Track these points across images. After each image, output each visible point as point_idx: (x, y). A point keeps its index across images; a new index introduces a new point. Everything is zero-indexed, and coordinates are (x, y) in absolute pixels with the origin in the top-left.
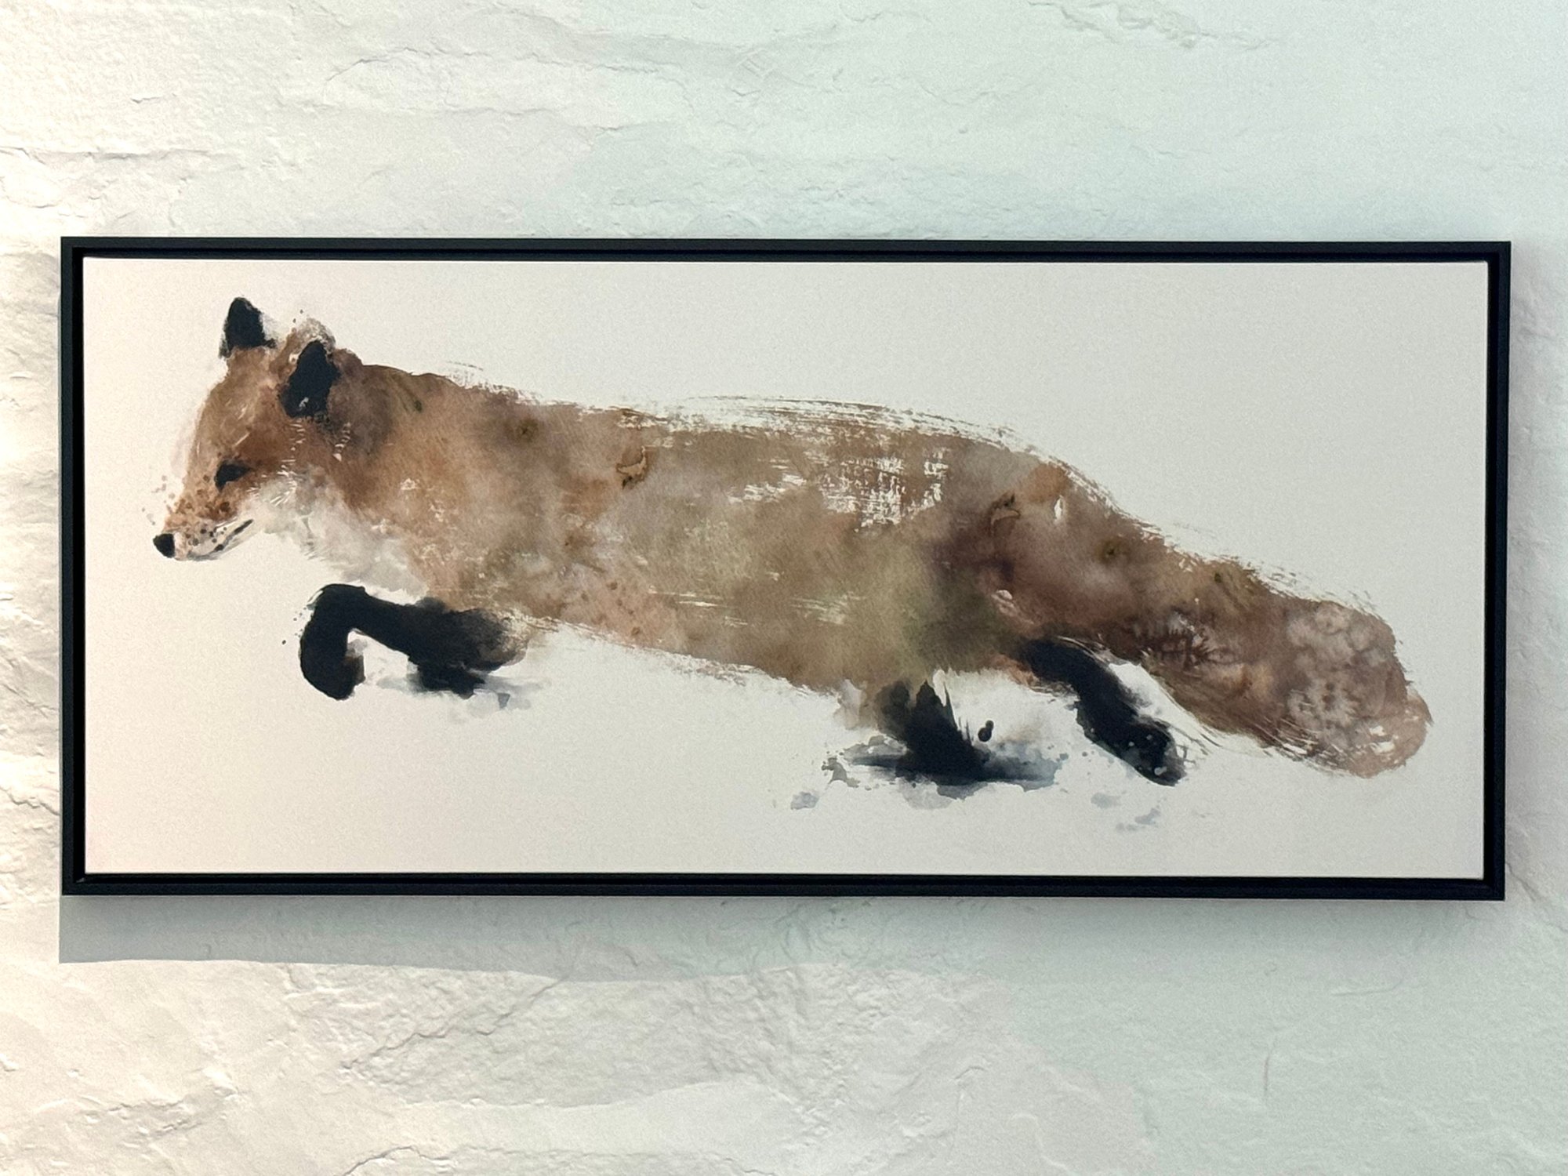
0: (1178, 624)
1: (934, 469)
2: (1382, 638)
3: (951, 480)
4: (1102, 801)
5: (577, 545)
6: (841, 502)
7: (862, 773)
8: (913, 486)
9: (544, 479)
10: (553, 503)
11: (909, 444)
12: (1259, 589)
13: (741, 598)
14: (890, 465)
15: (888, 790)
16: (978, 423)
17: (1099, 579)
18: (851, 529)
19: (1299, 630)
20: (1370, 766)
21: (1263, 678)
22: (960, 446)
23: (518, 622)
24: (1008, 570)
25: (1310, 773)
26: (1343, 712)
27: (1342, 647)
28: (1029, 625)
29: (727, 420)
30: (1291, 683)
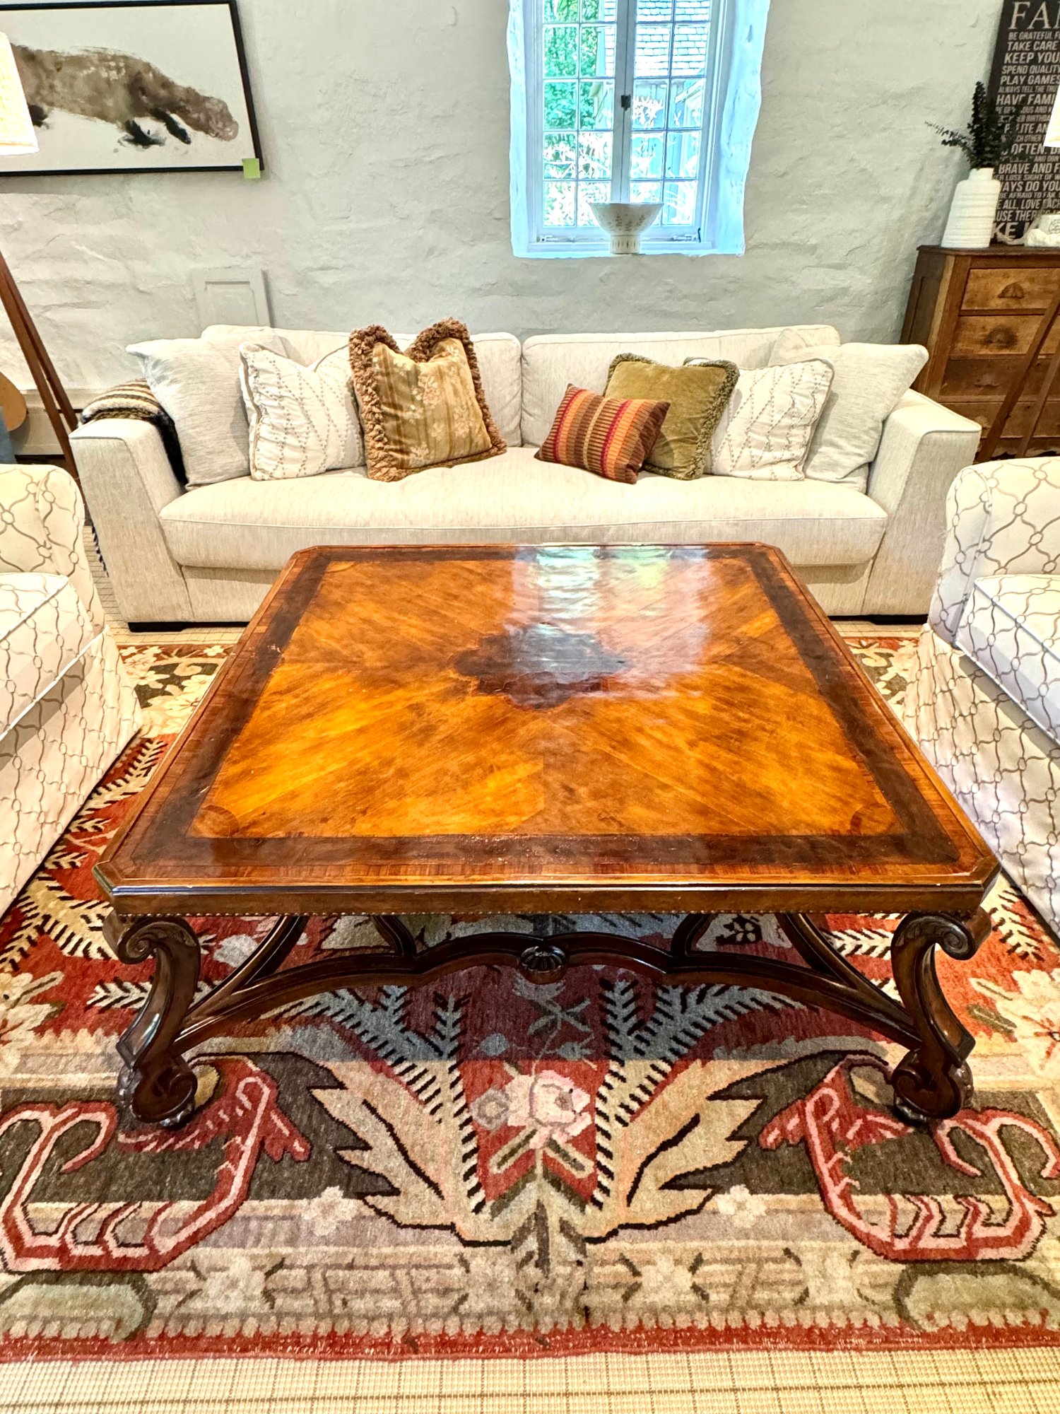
0: (182, 104)
1: (122, 65)
2: (225, 107)
3: (127, 67)
4: (176, 149)
5: (52, 87)
6: (104, 74)
7: (126, 143)
8: (118, 69)
9: (41, 71)
10: (44, 76)
11: (114, 58)
12: (197, 94)
13: (90, 100)
14: (113, 64)
15: (131, 147)
16: (128, 54)
17: (163, 93)
18: (108, 81)
19: (208, 105)
20: (228, 139)
21: (202, 117)
22: (125, 58)
23: (46, 108)
24: (144, 93)
25: (216, 140)
26: (220, 125)
27: (217, 109)
28: (151, 105)
29: (75, 53)
30: (208, 118)
